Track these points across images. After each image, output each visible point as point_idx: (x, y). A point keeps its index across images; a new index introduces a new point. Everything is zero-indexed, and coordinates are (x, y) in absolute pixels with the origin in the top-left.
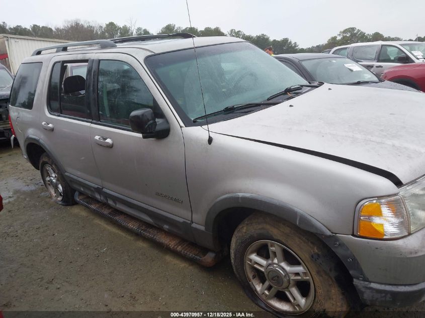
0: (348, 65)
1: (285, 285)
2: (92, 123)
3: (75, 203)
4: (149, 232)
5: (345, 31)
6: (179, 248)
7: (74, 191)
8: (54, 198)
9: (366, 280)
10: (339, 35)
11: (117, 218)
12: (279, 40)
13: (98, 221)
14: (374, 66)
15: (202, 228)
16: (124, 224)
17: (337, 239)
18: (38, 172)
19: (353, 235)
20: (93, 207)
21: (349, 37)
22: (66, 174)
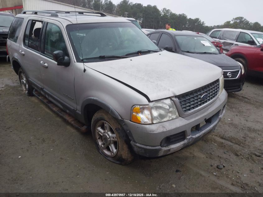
0: (203, 41)
1: (108, 142)
2: (41, 54)
3: (33, 95)
4: (62, 113)
5: (236, 19)
6: (73, 122)
7: (33, 89)
8: (24, 92)
9: (134, 141)
10: (232, 20)
11: (49, 105)
12: (193, 19)
13: (42, 106)
14: (234, 44)
15: (80, 113)
16: (52, 108)
17: (124, 122)
18: (18, 76)
19: (130, 121)
20: (40, 98)
21: (238, 23)
22: (29, 79)
